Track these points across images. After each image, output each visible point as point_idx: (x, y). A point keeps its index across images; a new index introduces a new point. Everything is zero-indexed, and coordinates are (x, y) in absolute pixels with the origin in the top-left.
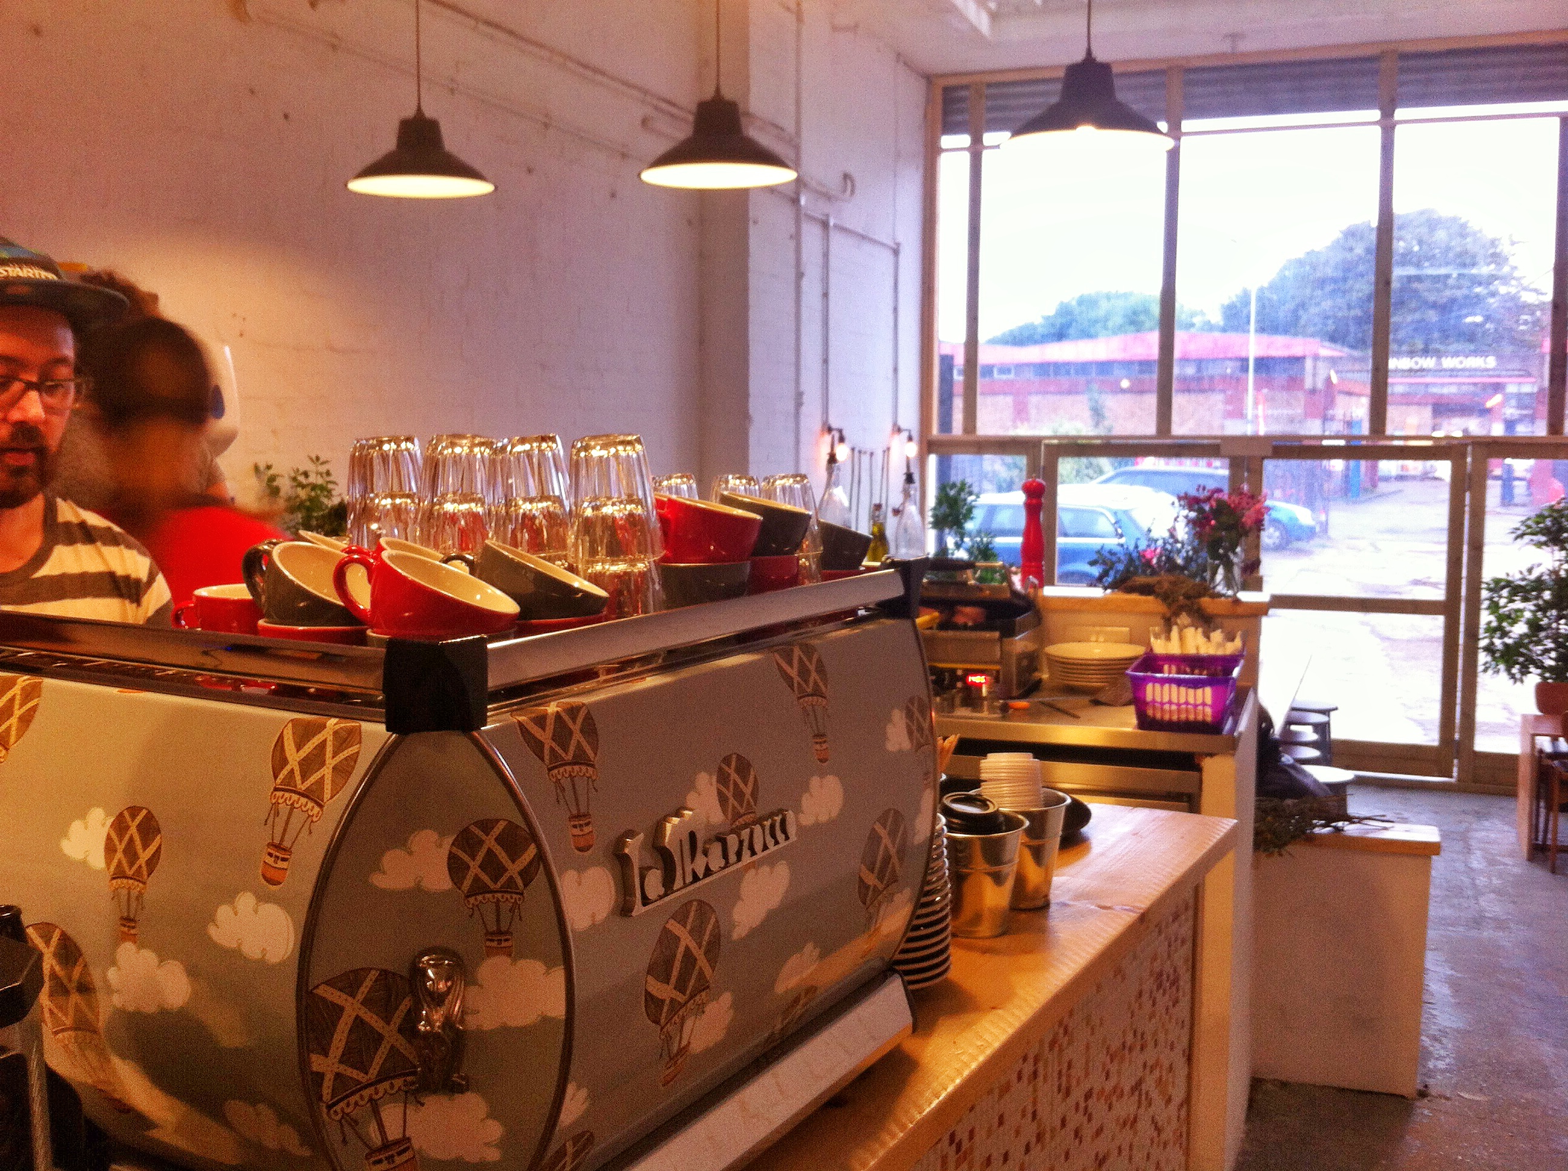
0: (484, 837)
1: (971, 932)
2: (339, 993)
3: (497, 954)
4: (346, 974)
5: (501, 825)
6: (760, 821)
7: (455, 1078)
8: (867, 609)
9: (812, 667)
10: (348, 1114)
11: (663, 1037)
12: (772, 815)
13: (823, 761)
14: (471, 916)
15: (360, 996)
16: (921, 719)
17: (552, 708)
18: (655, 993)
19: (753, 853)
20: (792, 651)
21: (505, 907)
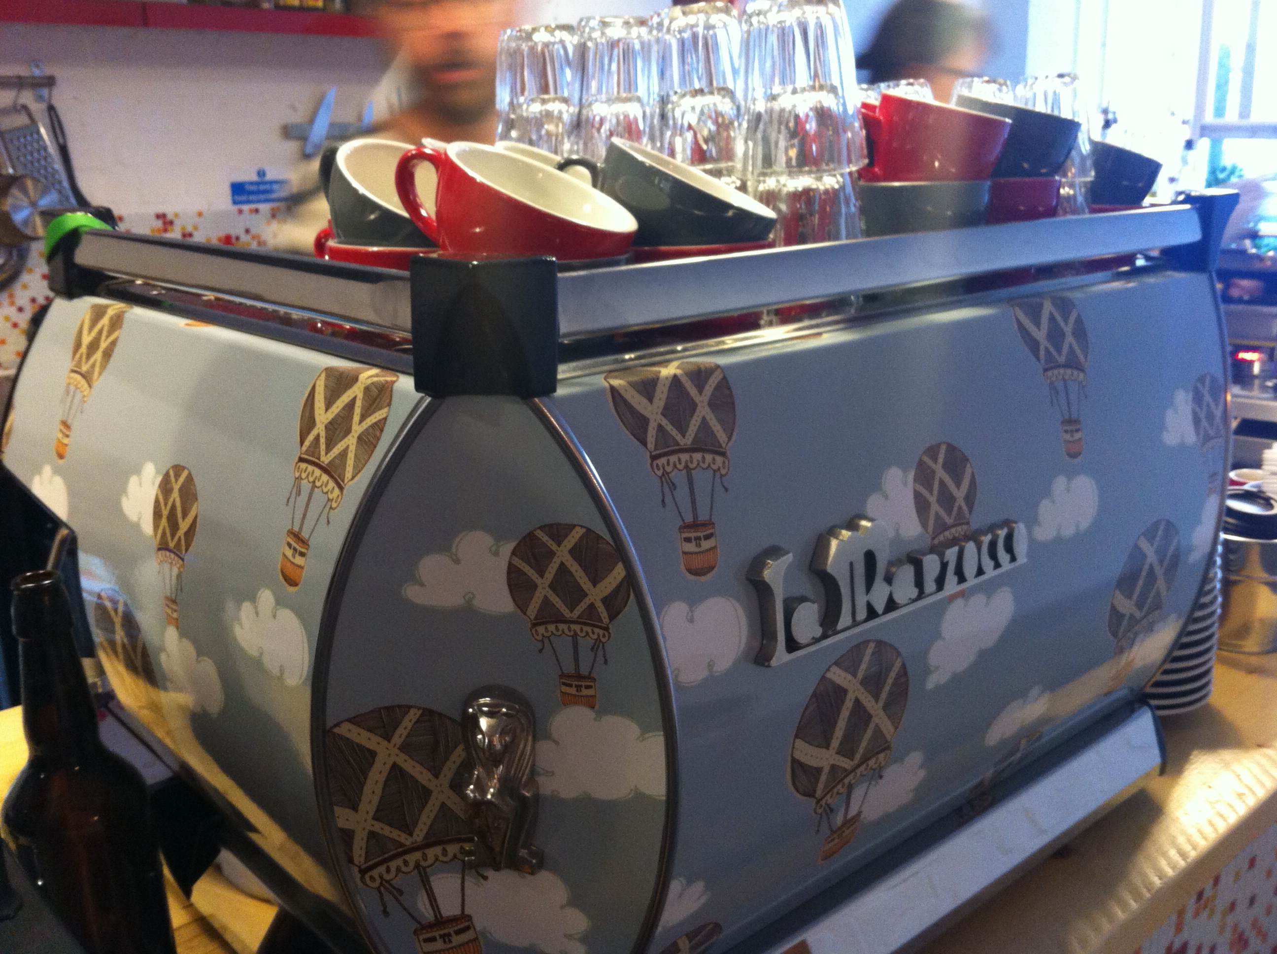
0: (554, 547)
1: (1235, 646)
2: (369, 734)
3: (576, 703)
4: (378, 711)
5: (578, 533)
6: (974, 537)
7: (523, 852)
8: (1147, 258)
9: (1068, 329)
10: (388, 882)
11: (820, 811)
12: (992, 528)
13: (1073, 455)
14: (541, 651)
15: (397, 739)
16: (1213, 405)
17: (668, 371)
18: (803, 759)
19: (962, 579)
20: (1041, 306)
21: (585, 644)
